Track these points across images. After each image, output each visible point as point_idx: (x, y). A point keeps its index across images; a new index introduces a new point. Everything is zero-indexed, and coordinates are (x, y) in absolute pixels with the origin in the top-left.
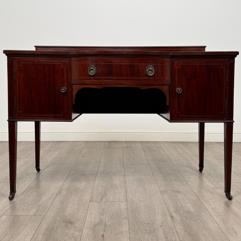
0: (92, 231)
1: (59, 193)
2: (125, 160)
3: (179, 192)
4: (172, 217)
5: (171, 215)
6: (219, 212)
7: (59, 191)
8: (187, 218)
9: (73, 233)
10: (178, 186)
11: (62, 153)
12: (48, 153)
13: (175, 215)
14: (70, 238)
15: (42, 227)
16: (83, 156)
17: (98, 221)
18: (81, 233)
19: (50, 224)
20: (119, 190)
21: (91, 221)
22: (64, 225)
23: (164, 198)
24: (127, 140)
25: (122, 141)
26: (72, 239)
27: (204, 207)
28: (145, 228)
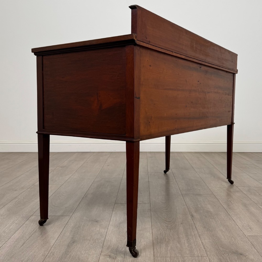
0: (117, 228)
1: (85, 197)
2: (149, 168)
3: (200, 195)
4: (192, 216)
5: (192, 214)
6: (236, 212)
7: (85, 195)
8: (206, 217)
9: (99, 230)
10: (199, 190)
11: (87, 163)
12: (73, 162)
13: (195, 214)
14: (96, 234)
15: (69, 226)
16: (108, 165)
17: (122, 219)
18: (107, 230)
19: (77, 223)
20: (143, 194)
21: (116, 220)
22: (91, 223)
23: (185, 200)
24: (151, 151)
25: (146, 152)
26: (98, 235)
27: (223, 207)
28: (166, 225)
